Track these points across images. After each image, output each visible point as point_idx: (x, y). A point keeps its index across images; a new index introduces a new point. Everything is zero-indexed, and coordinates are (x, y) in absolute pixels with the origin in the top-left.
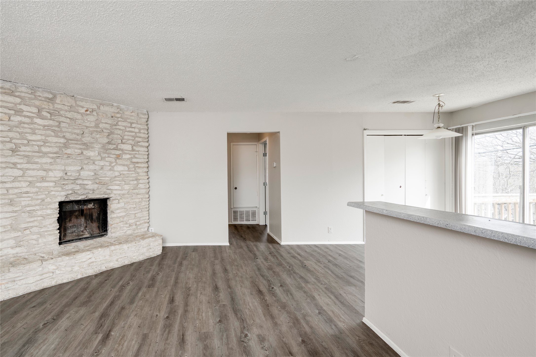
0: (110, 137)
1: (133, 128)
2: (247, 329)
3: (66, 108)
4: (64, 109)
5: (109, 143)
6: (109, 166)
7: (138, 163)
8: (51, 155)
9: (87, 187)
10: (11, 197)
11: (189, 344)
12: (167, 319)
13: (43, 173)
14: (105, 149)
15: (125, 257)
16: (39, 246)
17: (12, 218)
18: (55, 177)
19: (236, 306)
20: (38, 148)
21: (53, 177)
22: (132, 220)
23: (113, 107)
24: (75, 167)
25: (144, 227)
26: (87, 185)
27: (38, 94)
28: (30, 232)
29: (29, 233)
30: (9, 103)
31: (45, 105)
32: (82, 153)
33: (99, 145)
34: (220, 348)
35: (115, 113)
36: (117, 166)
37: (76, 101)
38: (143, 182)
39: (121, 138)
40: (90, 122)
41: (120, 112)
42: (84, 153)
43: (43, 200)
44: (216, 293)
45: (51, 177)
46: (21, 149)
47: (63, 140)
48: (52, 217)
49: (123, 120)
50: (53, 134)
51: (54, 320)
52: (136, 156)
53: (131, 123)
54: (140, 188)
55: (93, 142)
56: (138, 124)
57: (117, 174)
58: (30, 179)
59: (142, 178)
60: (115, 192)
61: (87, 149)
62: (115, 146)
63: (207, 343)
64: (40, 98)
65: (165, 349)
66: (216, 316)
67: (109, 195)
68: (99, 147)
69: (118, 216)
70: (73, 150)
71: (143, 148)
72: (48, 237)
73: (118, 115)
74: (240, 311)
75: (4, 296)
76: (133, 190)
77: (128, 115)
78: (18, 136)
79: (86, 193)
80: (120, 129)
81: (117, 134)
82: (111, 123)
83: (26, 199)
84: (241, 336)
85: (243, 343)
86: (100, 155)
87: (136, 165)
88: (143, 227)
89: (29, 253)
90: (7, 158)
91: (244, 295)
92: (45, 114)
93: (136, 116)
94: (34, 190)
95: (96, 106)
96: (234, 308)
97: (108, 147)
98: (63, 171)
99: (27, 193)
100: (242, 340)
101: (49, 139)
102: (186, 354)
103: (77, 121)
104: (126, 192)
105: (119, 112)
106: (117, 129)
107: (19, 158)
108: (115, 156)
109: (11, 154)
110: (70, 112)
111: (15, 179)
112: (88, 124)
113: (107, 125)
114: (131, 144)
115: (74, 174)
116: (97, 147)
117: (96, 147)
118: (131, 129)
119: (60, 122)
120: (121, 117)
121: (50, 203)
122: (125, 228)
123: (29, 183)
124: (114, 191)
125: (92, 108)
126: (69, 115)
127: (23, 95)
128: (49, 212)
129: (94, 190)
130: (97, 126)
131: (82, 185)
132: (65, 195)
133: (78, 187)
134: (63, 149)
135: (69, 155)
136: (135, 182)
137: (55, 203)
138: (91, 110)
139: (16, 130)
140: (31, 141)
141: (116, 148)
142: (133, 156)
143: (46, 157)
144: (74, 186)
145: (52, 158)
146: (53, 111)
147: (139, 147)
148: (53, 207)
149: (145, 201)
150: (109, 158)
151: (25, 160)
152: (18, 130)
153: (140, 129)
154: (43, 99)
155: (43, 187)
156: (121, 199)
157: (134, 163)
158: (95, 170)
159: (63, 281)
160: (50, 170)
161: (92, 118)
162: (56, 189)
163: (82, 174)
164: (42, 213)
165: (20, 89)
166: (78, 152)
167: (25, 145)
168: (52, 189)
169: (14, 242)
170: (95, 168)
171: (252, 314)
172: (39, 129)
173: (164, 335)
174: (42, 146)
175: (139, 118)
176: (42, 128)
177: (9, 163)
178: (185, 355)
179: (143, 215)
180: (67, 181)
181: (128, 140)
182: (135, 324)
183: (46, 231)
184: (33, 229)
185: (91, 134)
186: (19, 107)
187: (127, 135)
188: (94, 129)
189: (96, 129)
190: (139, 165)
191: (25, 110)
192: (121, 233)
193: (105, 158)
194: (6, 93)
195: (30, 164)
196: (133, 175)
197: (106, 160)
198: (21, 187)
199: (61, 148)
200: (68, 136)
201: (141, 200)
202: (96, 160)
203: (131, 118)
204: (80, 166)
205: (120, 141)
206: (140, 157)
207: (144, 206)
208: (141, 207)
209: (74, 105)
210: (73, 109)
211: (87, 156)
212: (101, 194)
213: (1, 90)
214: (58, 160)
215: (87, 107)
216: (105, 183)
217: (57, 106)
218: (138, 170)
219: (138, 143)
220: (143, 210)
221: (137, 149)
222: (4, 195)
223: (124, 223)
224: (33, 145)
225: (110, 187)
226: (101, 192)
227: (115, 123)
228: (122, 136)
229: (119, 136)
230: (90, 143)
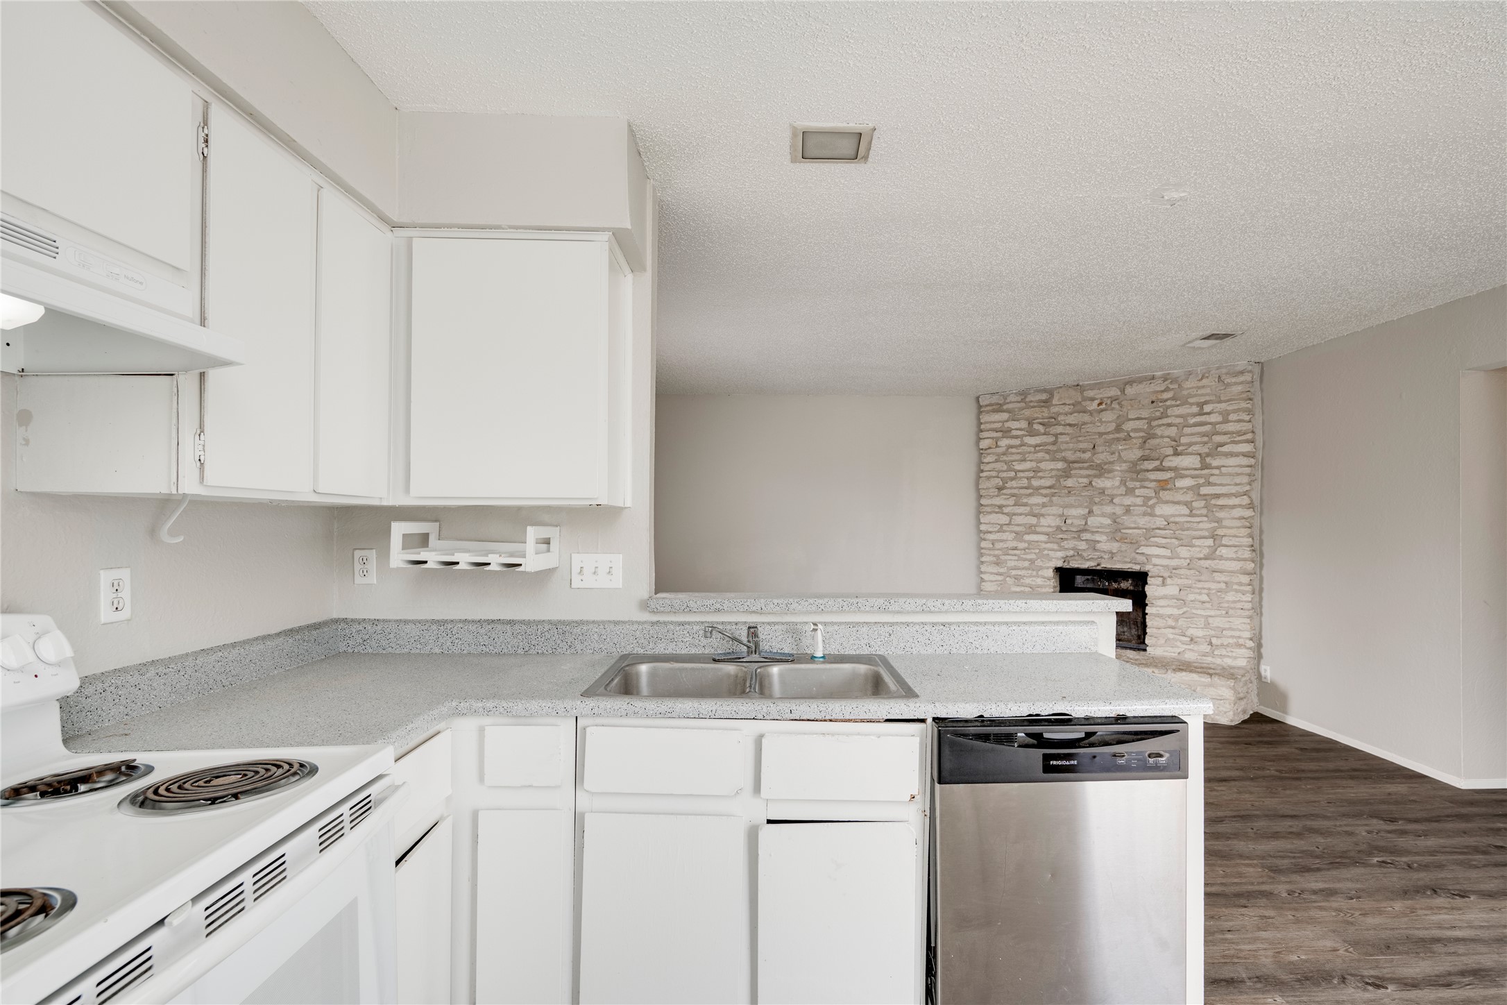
0: (1147, 446)
1: (1205, 414)
3: (1067, 409)
4: (1064, 412)
6: (1142, 506)
7: (1218, 496)
8: (1044, 491)
9: (1098, 546)
10: (997, 552)
13: (1033, 520)
14: (1135, 470)
18: (1049, 526)
20: (1027, 482)
21: (1046, 526)
22: (1196, 630)
23: (1152, 381)
24: (1078, 509)
25: (1234, 654)
26: (1098, 542)
30: (994, 422)
31: (1037, 413)
32: (1090, 483)
33: (1124, 465)
35: (1158, 392)
36: (1160, 505)
37: (1082, 393)
38: (1231, 543)
39: (1174, 443)
40: (1105, 424)
41: (1171, 386)
42: (1094, 484)
43: (1032, 561)
45: (1043, 526)
46: (1007, 486)
47: (1060, 465)
49: (1178, 402)
50: (1047, 457)
52: (1212, 479)
53: (1201, 405)
54: (1221, 558)
55: (1112, 460)
56: (1220, 402)
57: (1160, 522)
58: (1017, 529)
59: (1230, 532)
60: (1155, 561)
61: (1095, 476)
62: (1157, 463)
67: (1147, 565)
68: (1123, 468)
69: (1161, 612)
70: (1075, 479)
71: (1233, 459)
73: (1166, 396)
76: (1200, 559)
77: (1192, 388)
78: (1005, 467)
79: (1096, 557)
80: (1169, 425)
81: (1162, 437)
82: (1148, 416)
83: (1012, 559)
86: (1125, 484)
88: (1230, 654)
90: (993, 499)
92: (1036, 426)
93: (1214, 383)
94: (1022, 545)
95: (1117, 390)
97: (1142, 467)
98: (1060, 516)
99: (1016, 549)
101: (1043, 465)
103: (1082, 427)
104: (1185, 563)
105: (1168, 387)
106: (1163, 425)
107: (1005, 499)
108: (1155, 483)
109: (996, 493)
110: (1072, 414)
111: (1001, 528)
112: (1102, 429)
113: (1137, 422)
114: (1200, 454)
115: (1077, 522)
116: (1120, 468)
117: (1117, 470)
118: (1198, 419)
119: (1056, 435)
120: (1173, 399)
121: (1041, 568)
122: (1179, 644)
123: (1016, 535)
124: (1153, 559)
125: (1110, 395)
127: (1010, 406)
128: (1039, 581)
129: (1113, 553)
130: (1118, 429)
131: (1091, 543)
132: (1063, 558)
133: (1082, 546)
134: (1061, 480)
135: (1069, 489)
136: (1210, 542)
137: (1048, 568)
138: (1109, 402)
140: (1019, 471)
141: (1160, 467)
142: (1202, 481)
143: (1038, 495)
144: (1076, 543)
145: (1045, 496)
146: (1046, 420)
147: (1223, 457)
148: (1046, 575)
149: (1237, 591)
150: (1142, 490)
151: (1011, 501)
152: (1005, 458)
153: (1225, 414)
154: (1036, 404)
155: (1033, 541)
156: (1171, 577)
157: (1207, 497)
158: (1114, 513)
160: (1043, 515)
161: (1109, 416)
162: (1049, 546)
163: (1089, 523)
164: (1030, 583)
165: (1009, 400)
166: (1083, 483)
167: (1012, 479)
168: (1044, 546)
170: (1114, 511)
172: (1030, 453)
174: (1032, 477)
175: (1223, 388)
176: (1033, 449)
177: (996, 505)
180: (1066, 533)
181: (1190, 444)
185: (1109, 446)
186: (1007, 425)
187: (1188, 435)
188: (1111, 436)
189: (1117, 435)
190: (1221, 502)
191: (1013, 428)
192: (1167, 651)
193: (1133, 489)
194: (994, 411)
195: (1017, 507)
196: (1201, 526)
197: (1137, 494)
198: (1007, 540)
199: (1058, 478)
200: (1070, 455)
201: (1223, 586)
202: (1116, 495)
203: (1199, 392)
204: (1086, 507)
205: (1170, 451)
206: (1224, 482)
207: (1234, 602)
208: (1226, 605)
209: (1080, 400)
210: (1078, 408)
211: (1100, 489)
212: (1126, 562)
213: (989, 408)
214: (1054, 499)
215: (1101, 396)
216: (1134, 541)
217: (1054, 410)
218: (1217, 514)
219: (1219, 449)
220: (1231, 612)
221: (1215, 463)
222: (990, 549)
223: (1177, 631)
224: (1021, 478)
225: (1143, 550)
226: (1125, 557)
227: (1158, 414)
228: (1177, 439)
229: (1168, 440)
230: (1106, 464)
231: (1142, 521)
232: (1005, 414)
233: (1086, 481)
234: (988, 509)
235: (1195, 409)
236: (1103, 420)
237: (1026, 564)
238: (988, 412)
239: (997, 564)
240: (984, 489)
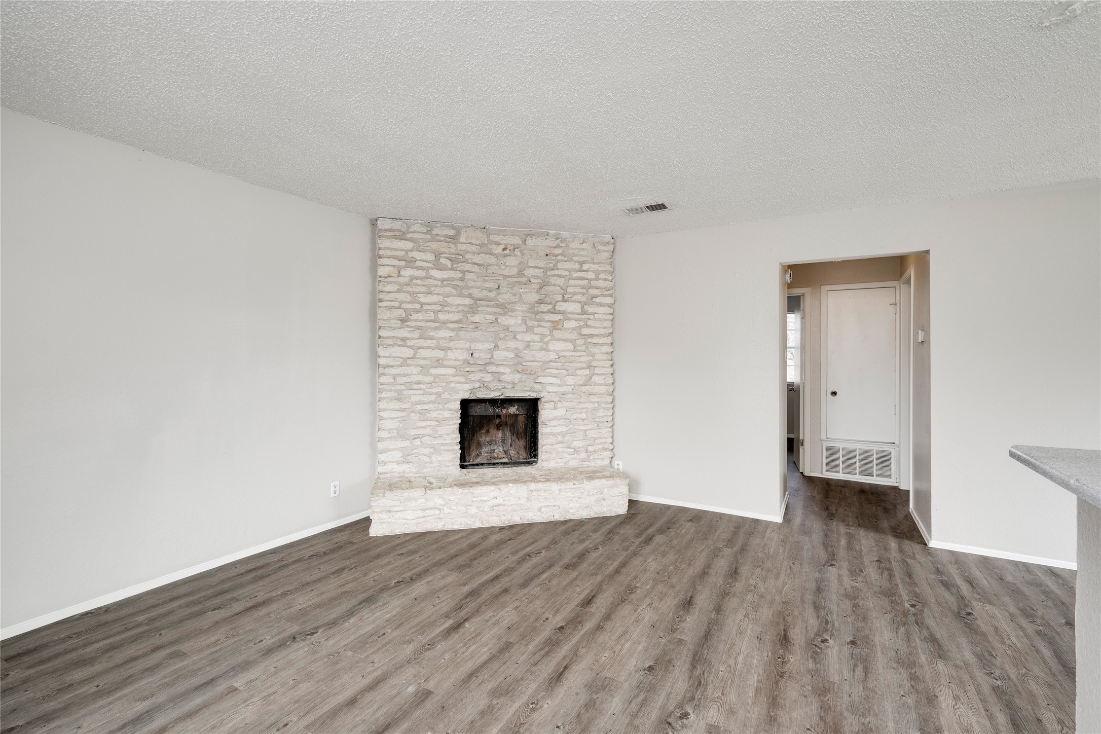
0: (543, 291)
1: (584, 271)
2: (696, 705)
3: (474, 248)
4: (471, 250)
5: (541, 302)
6: (539, 342)
7: (592, 336)
8: (451, 326)
9: (503, 377)
10: (399, 387)
11: (565, 687)
12: (558, 631)
13: (440, 354)
14: (533, 311)
15: (554, 506)
16: (431, 465)
17: (400, 419)
18: (456, 360)
19: (705, 652)
20: (433, 315)
21: (453, 360)
22: (577, 442)
23: (547, 237)
24: (484, 343)
25: (602, 457)
26: (503, 374)
27: (436, 231)
28: (421, 442)
29: (419, 443)
30: (396, 250)
31: (444, 247)
32: (497, 320)
33: (524, 306)
34: (615, 716)
35: (551, 247)
36: (554, 342)
37: (488, 236)
38: (601, 372)
39: (562, 291)
40: (509, 268)
41: (561, 245)
42: (500, 321)
43: (439, 395)
44: (681, 613)
45: (450, 360)
46: (411, 317)
47: (467, 301)
48: (451, 422)
49: (566, 259)
50: (454, 292)
51: (411, 579)
52: (589, 323)
53: (582, 263)
54: (595, 384)
55: (514, 301)
56: (594, 263)
57: (553, 356)
58: (422, 362)
59: (599, 363)
60: (549, 388)
61: (504, 314)
63: (598, 698)
64: (438, 238)
65: (522, 679)
66: (650, 656)
67: (539, 392)
68: (523, 309)
69: (553, 431)
70: (482, 316)
71: (602, 308)
72: (444, 453)
73: (558, 251)
74: (708, 663)
75: (377, 531)
76: (581, 385)
77: (576, 249)
78: (409, 299)
79: (501, 387)
80: (560, 276)
81: (555, 285)
82: (544, 266)
83: (416, 393)
84: (672, 712)
85: (667, 726)
86: (525, 323)
87: (589, 340)
88: (600, 457)
89: (419, 475)
90: (394, 331)
91: (738, 635)
92: (443, 261)
93: (590, 248)
94: (428, 379)
95: (520, 240)
96: (699, 654)
97: (539, 309)
98: (467, 350)
99: (419, 383)
100: (669, 720)
101: (450, 300)
102: (549, 702)
103: (489, 267)
104: (570, 389)
105: (558, 244)
106: (555, 275)
107: (410, 331)
108: (550, 323)
109: (399, 325)
110: (479, 254)
111: (405, 362)
112: (506, 272)
113: (537, 270)
114: (580, 302)
115: (483, 356)
116: (521, 308)
117: (518, 310)
118: (580, 274)
119: (464, 272)
120: (562, 255)
121: (448, 401)
122: (566, 455)
123: (421, 369)
124: (547, 387)
125: (513, 243)
126: (478, 259)
127: (415, 236)
128: (446, 414)
129: (513, 383)
130: (520, 274)
131: (496, 374)
132: (470, 390)
133: (488, 377)
134: (469, 316)
135: (476, 325)
136: (587, 372)
137: (455, 401)
138: (512, 248)
139: (406, 289)
140: (425, 304)
141: (553, 310)
142: (582, 323)
143: (444, 329)
144: (483, 375)
145: (453, 330)
146: (454, 256)
147: (596, 306)
148: (453, 408)
149: (604, 408)
150: (540, 329)
151: (416, 334)
152: (409, 289)
153: (597, 273)
154: (442, 239)
155: (439, 375)
156: (560, 401)
157: (585, 337)
158: (517, 348)
159: (454, 527)
160: (450, 349)
161: (512, 261)
162: (457, 379)
163: (495, 356)
164: (437, 416)
165: (413, 229)
166: (490, 320)
167: (417, 311)
168: (452, 378)
169: (401, 455)
170: (516, 346)
171: (729, 679)
172: (436, 286)
173: (537, 655)
174: (439, 311)
175: (595, 253)
176: (439, 283)
177: (398, 338)
178: (547, 702)
179: (600, 434)
180: (473, 366)
181: (575, 294)
182: (506, 622)
183: (443, 445)
184: (424, 438)
185: (512, 288)
186: (411, 254)
187: (572, 286)
188: (515, 279)
189: (520, 279)
190: (594, 340)
191: (418, 259)
192: (558, 463)
193: (532, 328)
194: (395, 237)
195: (423, 340)
196: (582, 359)
197: (535, 332)
198: (411, 375)
199: (465, 313)
200: (476, 293)
201: (596, 405)
202: (519, 332)
203: (580, 253)
204: (492, 342)
205: (560, 298)
206: (597, 325)
207: (603, 417)
208: (598, 420)
209: (486, 242)
210: (484, 249)
211: (504, 326)
212: (526, 391)
213: (389, 234)
214: (462, 333)
215: (505, 242)
216: (533, 372)
217: (461, 247)
218: (592, 350)
219: (594, 300)
220: (601, 424)
221: (591, 310)
222: (390, 384)
223: (565, 445)
224: (427, 310)
225: (540, 380)
226: (526, 386)
227: (552, 265)
228: (564, 288)
229: (558, 288)
230: (509, 304)
231: (540, 355)
232: (410, 243)
233: (492, 318)
234: (390, 342)
235: (577, 266)
236: (507, 264)
237: (433, 397)
238: (388, 238)
239: (399, 400)
240: (383, 320)
